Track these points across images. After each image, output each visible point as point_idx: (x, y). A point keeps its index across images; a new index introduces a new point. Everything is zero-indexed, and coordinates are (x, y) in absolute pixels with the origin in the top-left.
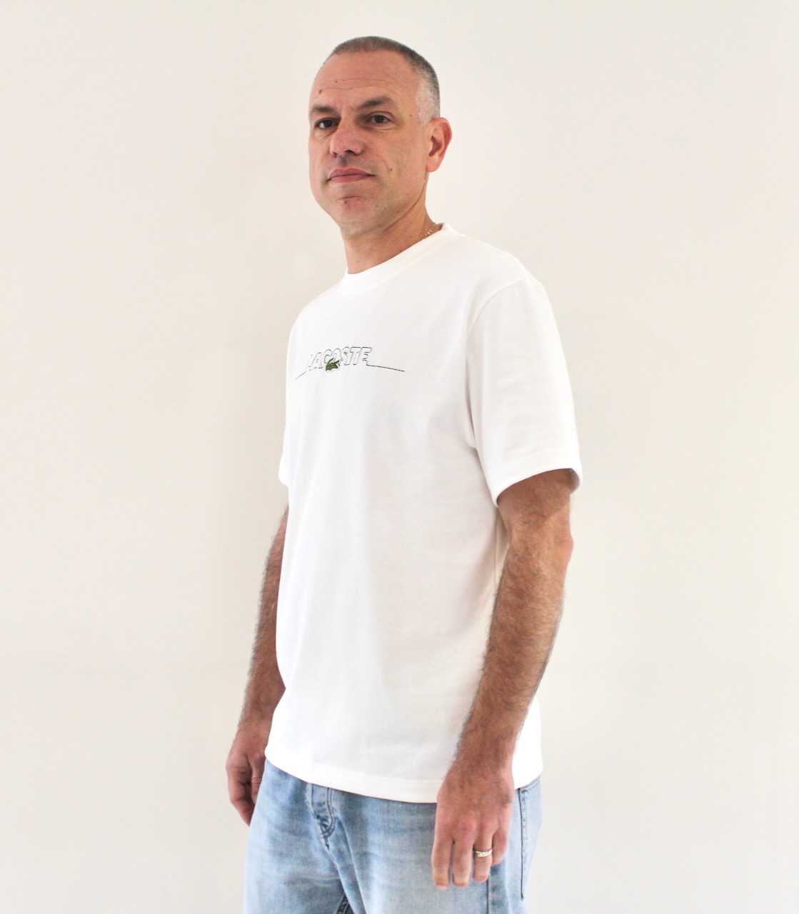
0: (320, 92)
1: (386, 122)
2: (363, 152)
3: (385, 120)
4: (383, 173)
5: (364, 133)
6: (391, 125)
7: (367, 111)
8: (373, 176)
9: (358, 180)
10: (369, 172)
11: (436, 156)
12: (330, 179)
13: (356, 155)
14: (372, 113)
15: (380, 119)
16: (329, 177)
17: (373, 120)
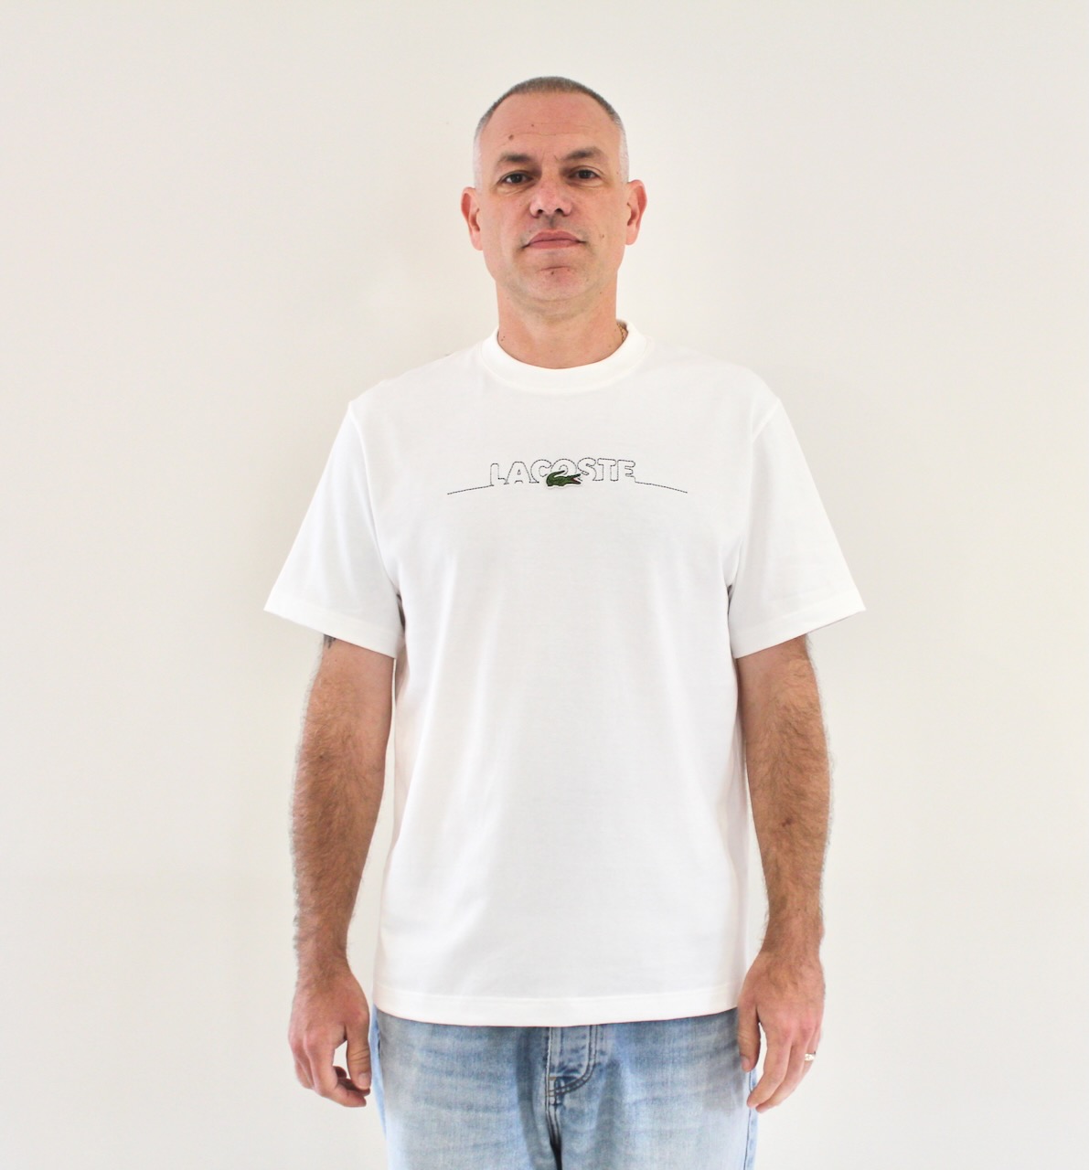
0: (511, 137)
1: (594, 178)
2: (571, 212)
3: (592, 176)
4: (594, 240)
5: (571, 190)
6: (598, 182)
7: (573, 164)
8: (584, 243)
9: (568, 246)
10: (580, 237)
11: (634, 225)
12: (528, 246)
13: (565, 215)
14: (579, 167)
15: (585, 175)
16: (527, 243)
17: (577, 175)
